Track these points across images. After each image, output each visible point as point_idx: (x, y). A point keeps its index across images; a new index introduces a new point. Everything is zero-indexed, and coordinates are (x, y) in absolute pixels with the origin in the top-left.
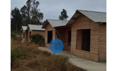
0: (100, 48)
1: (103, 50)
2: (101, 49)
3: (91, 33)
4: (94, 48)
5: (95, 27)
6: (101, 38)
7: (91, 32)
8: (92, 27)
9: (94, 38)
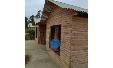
0: (73, 55)
1: (78, 59)
2: (74, 57)
3: (61, 31)
4: (65, 54)
5: (66, 21)
6: (75, 39)
7: (61, 29)
8: (63, 21)
9: (65, 38)
